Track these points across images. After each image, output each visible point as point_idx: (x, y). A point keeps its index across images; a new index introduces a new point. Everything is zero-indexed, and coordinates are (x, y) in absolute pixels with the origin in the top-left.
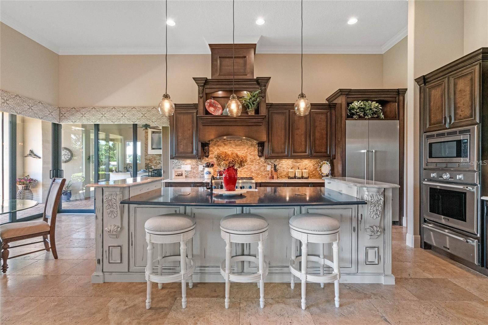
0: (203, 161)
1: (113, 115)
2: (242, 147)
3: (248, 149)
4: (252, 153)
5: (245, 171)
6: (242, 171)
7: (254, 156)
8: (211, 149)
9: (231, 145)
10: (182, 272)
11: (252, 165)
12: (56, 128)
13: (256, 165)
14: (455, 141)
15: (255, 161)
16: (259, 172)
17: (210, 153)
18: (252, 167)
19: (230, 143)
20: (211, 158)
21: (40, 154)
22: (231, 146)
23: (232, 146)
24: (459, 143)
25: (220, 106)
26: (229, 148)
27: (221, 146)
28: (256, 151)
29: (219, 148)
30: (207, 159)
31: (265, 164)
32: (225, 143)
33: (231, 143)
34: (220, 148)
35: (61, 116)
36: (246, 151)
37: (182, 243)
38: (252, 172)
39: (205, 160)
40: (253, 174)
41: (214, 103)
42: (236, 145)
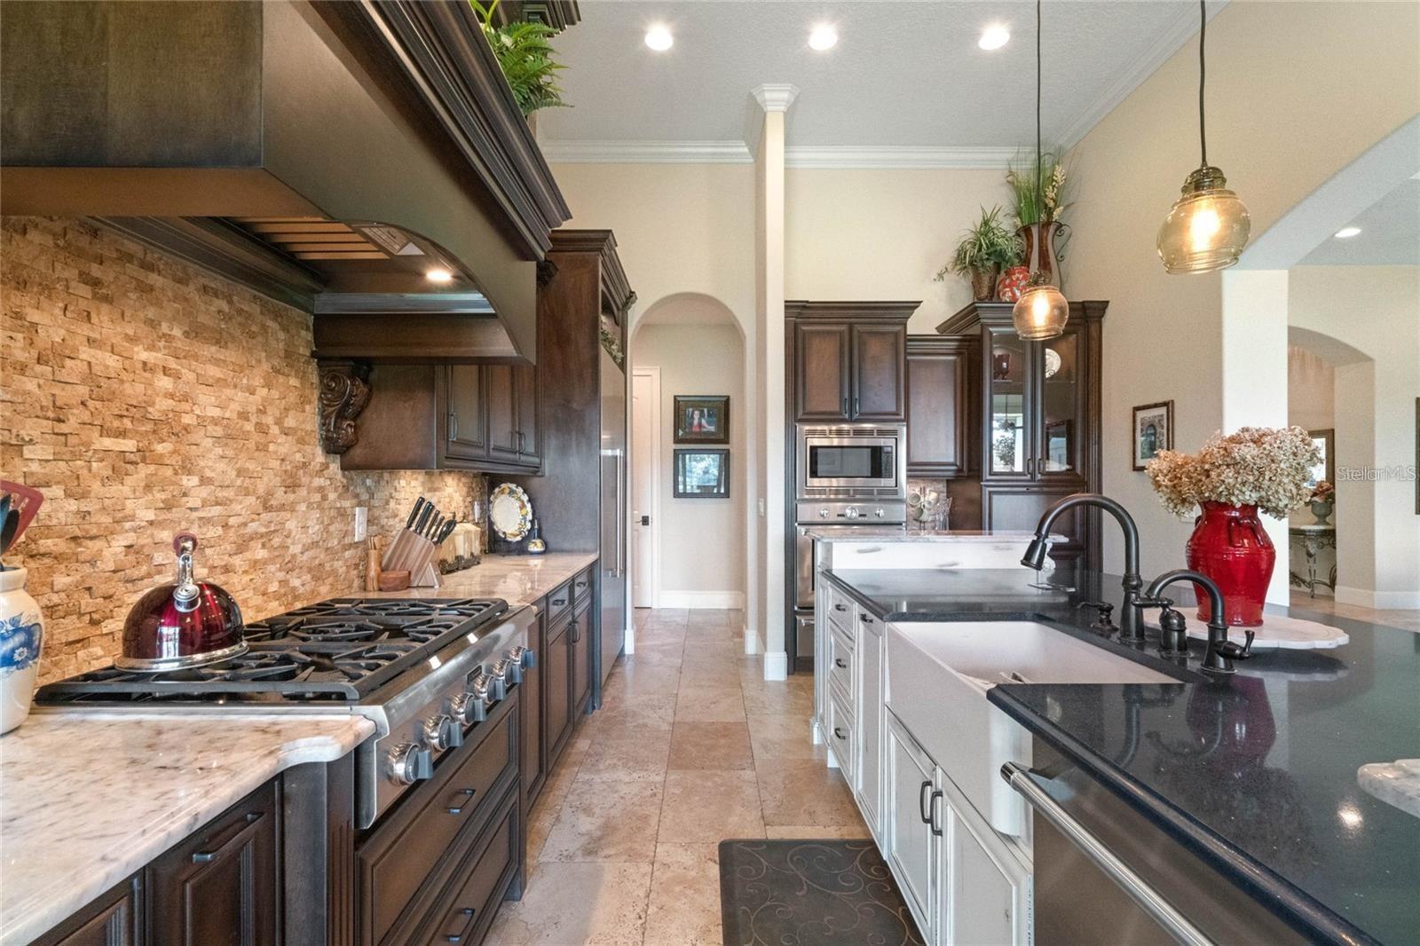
2: (231, 355)
4: (290, 422)
7: (301, 440)
9: (151, 312)
14: (868, 447)
15: (306, 480)
19: (145, 289)
22: (152, 324)
23: (165, 327)
24: (876, 452)
26: (133, 340)
27: (47, 289)
28: (307, 407)
29: (18, 316)
31: (347, 504)
32: (95, 270)
33: (151, 289)
34: (33, 316)
36: (257, 398)
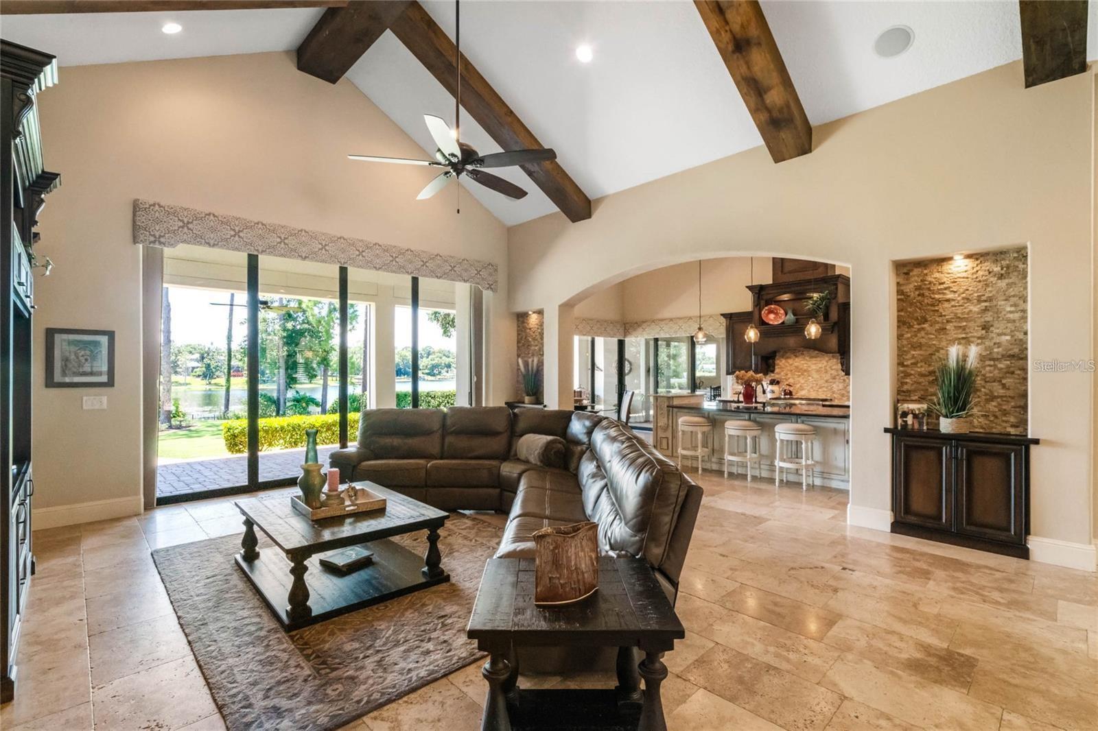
0: (767, 377)
1: (671, 328)
3: (827, 362)
5: (824, 391)
6: (820, 390)
7: (837, 371)
8: (777, 362)
10: (699, 451)
11: (834, 383)
12: (621, 344)
13: (840, 382)
15: (838, 377)
16: (843, 392)
17: (776, 367)
18: (834, 385)
19: (803, 354)
20: (778, 374)
21: (603, 369)
22: (804, 358)
23: (806, 358)
25: (782, 312)
26: (801, 361)
27: (790, 358)
29: (787, 362)
30: (772, 375)
32: (796, 354)
34: (789, 361)
35: (626, 332)
36: (824, 365)
37: (699, 432)
38: (833, 393)
39: (770, 376)
40: (835, 395)
41: (775, 308)
42: (812, 357)
